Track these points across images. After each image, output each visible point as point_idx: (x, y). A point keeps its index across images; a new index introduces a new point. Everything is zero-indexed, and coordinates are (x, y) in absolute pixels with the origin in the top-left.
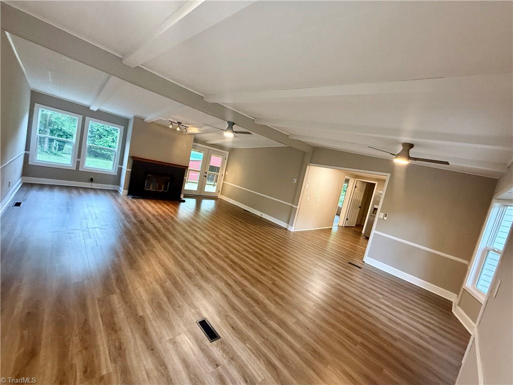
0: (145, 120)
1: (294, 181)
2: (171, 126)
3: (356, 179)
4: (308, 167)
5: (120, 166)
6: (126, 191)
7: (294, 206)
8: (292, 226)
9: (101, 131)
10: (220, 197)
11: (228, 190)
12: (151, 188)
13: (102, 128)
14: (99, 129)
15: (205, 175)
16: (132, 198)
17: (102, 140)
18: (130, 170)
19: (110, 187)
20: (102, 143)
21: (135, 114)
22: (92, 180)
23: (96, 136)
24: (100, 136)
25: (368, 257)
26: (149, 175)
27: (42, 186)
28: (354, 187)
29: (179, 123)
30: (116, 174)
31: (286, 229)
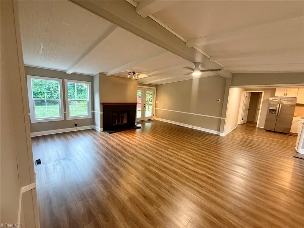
0: (107, 75)
1: (218, 100)
2: (129, 76)
3: (246, 92)
4: (230, 88)
5: (93, 111)
6: (102, 129)
7: (222, 118)
8: (223, 133)
9: (55, 88)
10: (155, 118)
11: (160, 113)
12: (117, 123)
13: (55, 86)
14: (53, 87)
15: (145, 106)
16: (109, 133)
17: (56, 93)
18: (102, 113)
19: (88, 127)
20: (57, 95)
21: (100, 71)
22: (76, 125)
23: (52, 92)
24: (54, 91)
25: (302, 149)
26: (114, 114)
27: (45, 137)
28: (245, 97)
29: (133, 72)
30: (91, 118)
31: (218, 135)
